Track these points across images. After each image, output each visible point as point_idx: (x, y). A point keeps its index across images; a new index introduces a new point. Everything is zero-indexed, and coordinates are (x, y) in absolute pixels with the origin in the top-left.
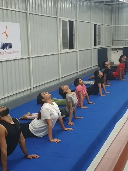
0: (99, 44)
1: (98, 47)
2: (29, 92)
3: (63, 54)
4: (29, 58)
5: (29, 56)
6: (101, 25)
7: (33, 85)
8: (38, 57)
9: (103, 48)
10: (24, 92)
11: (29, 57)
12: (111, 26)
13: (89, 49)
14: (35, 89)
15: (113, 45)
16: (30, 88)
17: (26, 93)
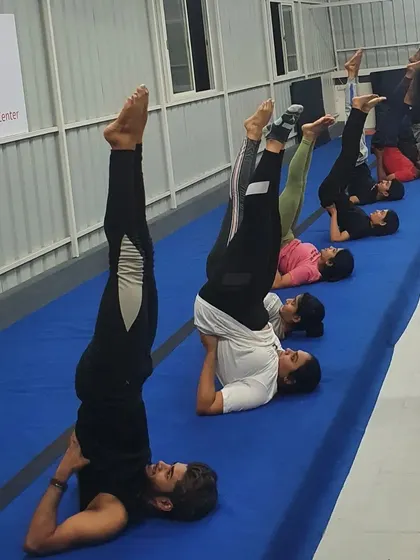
0: (293, 67)
1: (289, 75)
2: (62, 257)
3: (175, 110)
4: (56, 134)
5: (54, 125)
6: (293, 5)
7: (78, 230)
8: (88, 126)
9: (307, 78)
10: (31, 266)
11: (55, 129)
12: (326, 5)
13: (261, 86)
14: (86, 242)
15: (337, 67)
16: (67, 240)
17: (52, 263)
